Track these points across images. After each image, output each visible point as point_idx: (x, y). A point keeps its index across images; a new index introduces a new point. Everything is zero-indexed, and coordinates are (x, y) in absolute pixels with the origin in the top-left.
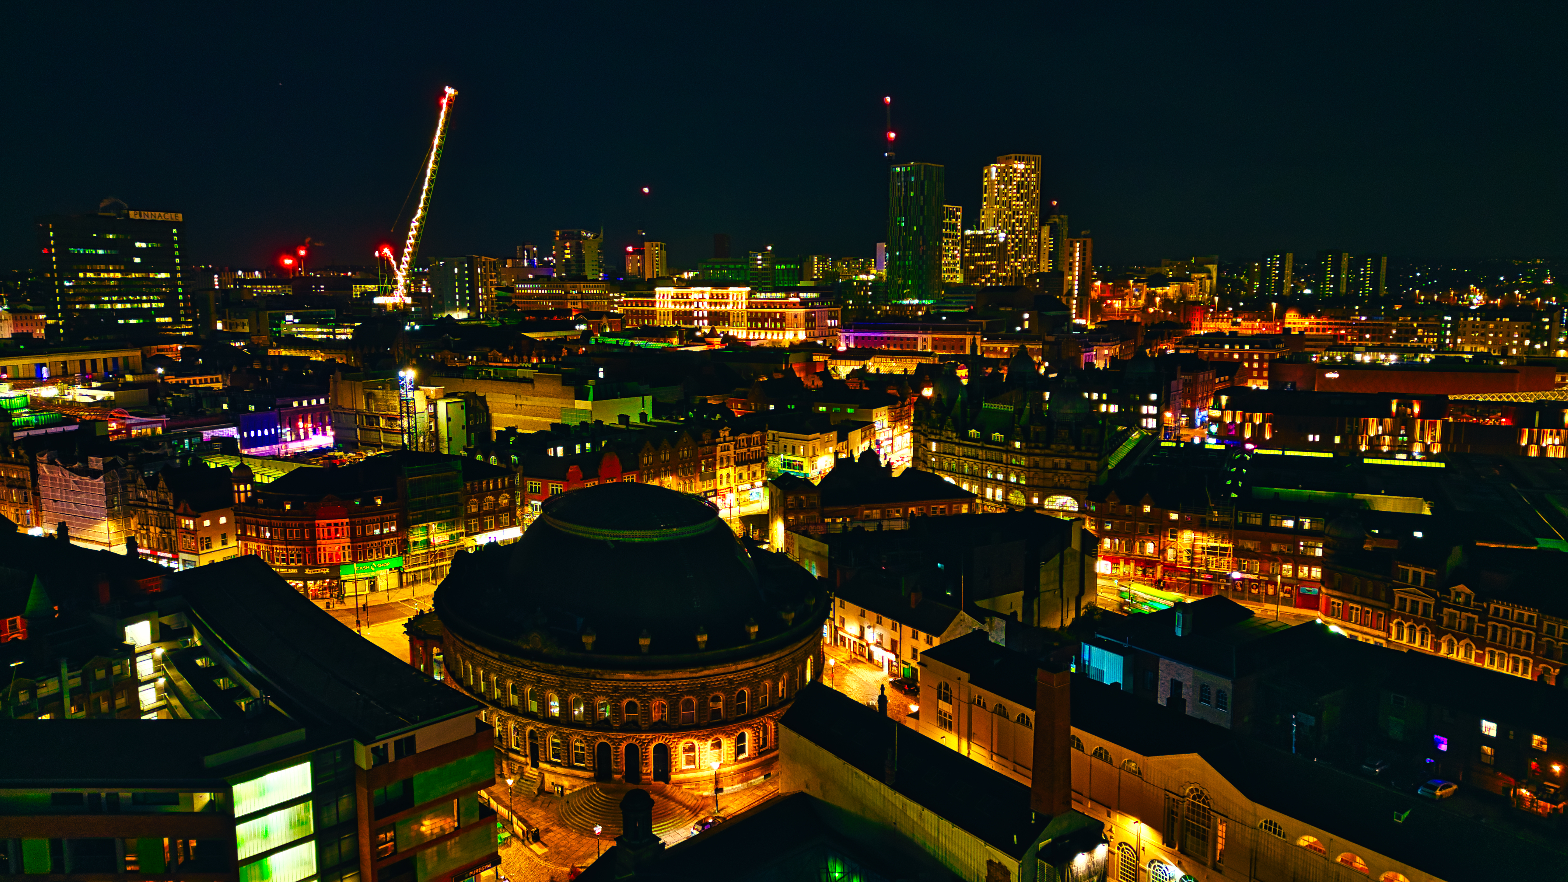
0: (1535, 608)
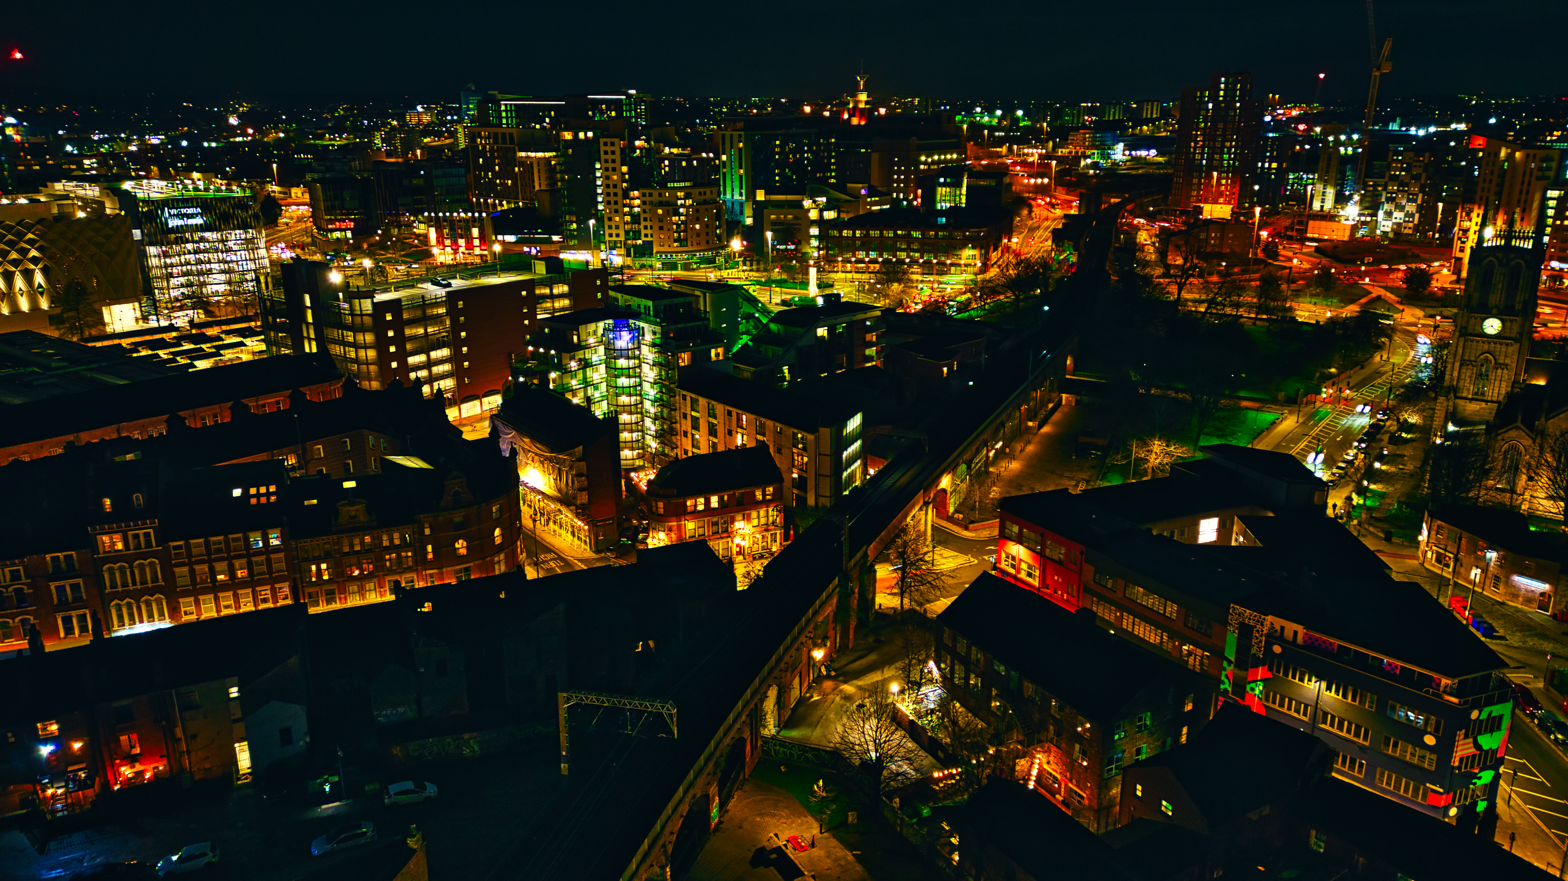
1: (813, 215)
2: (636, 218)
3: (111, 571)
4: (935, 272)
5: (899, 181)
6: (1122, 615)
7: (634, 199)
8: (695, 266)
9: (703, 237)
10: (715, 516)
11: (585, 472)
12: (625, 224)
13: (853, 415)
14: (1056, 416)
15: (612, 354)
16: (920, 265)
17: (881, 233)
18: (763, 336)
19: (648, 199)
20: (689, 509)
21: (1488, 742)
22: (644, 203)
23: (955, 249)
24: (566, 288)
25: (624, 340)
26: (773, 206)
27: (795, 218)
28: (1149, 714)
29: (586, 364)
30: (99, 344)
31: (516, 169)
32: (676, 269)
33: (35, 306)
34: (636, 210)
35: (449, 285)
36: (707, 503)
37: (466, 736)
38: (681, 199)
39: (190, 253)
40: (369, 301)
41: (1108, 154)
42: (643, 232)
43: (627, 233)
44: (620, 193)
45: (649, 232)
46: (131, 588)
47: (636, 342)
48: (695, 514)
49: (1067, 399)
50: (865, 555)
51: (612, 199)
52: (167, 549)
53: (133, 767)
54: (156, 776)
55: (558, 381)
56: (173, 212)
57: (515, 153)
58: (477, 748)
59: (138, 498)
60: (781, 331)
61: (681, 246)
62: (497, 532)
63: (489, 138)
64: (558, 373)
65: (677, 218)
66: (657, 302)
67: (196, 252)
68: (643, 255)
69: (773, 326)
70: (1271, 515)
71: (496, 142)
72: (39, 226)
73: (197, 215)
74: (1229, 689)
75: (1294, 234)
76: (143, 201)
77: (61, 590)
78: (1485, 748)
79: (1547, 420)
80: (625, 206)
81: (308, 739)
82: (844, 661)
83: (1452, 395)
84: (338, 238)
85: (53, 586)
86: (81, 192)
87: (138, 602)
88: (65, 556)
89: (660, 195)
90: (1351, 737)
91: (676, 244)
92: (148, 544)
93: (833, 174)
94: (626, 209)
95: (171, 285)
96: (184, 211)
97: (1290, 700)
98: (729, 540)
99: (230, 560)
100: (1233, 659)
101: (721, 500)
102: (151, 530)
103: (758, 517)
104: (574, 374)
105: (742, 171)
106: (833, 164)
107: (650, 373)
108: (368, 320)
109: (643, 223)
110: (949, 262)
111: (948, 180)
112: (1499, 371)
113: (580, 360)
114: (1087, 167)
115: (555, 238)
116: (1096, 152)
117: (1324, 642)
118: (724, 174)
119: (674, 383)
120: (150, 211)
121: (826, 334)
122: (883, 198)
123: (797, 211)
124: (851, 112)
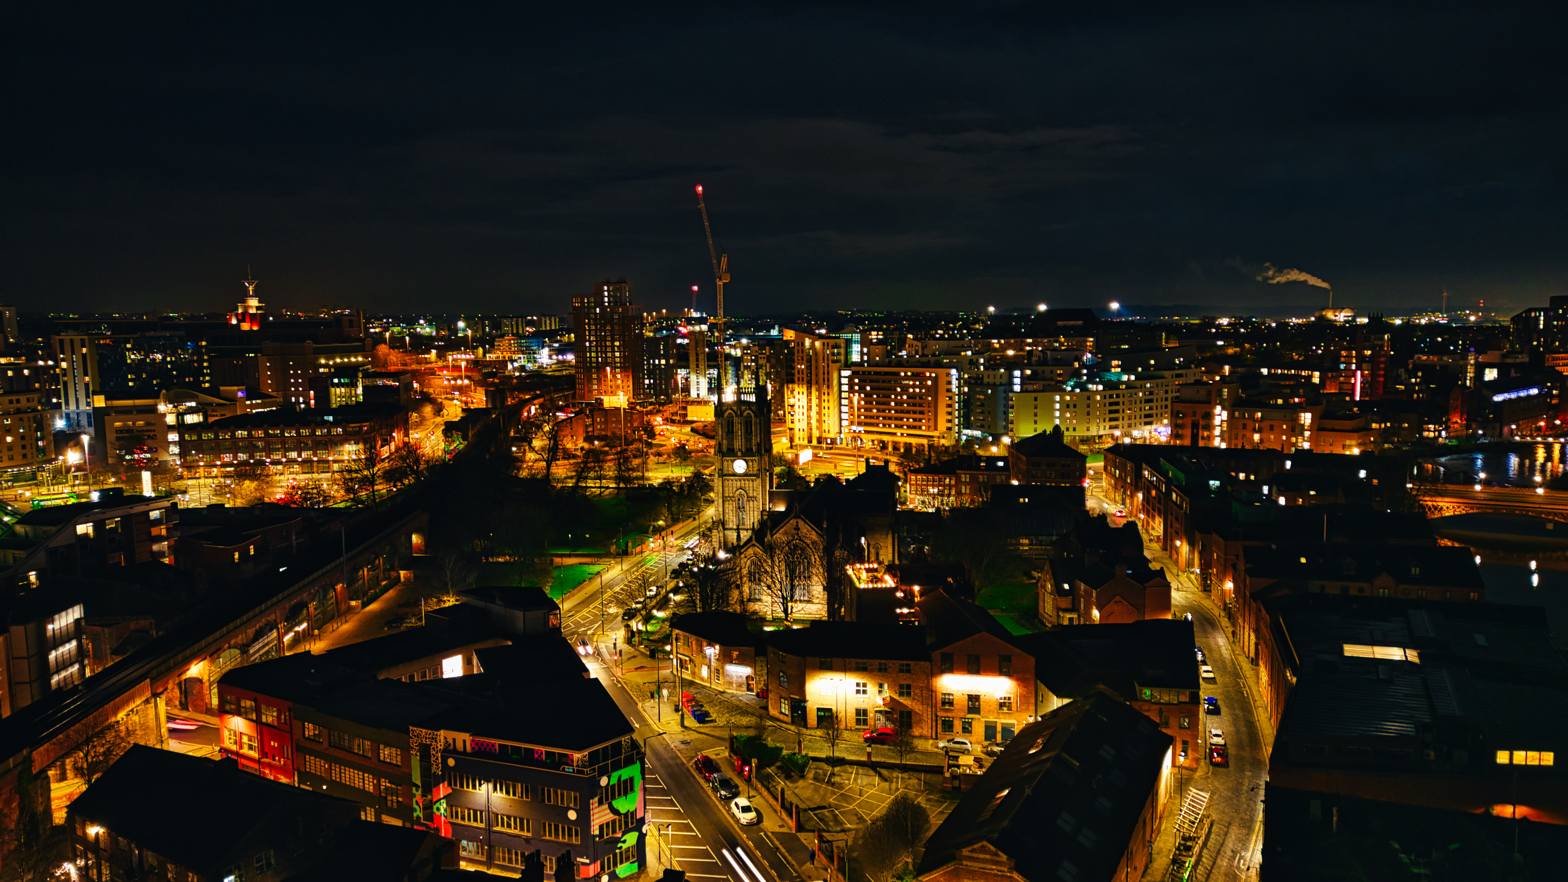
1: (171, 420)
5: (296, 385)
6: (330, 766)
13: (64, 608)
14: (390, 594)
17: (250, 434)
21: (623, 805)
23: (336, 445)
26: (116, 413)
27: (148, 424)
41: (534, 358)
49: (406, 576)
50: (29, 760)
60: (30, 532)
69: (19, 529)
70: (510, 643)
74: (421, 815)
75: (677, 418)
78: (623, 811)
79: (772, 536)
83: (721, 527)
90: (517, 832)
93: (207, 378)
97: (469, 809)
100: (419, 783)
105: (87, 379)
106: (207, 368)
110: (330, 458)
111: (342, 381)
112: (751, 503)
117: (488, 744)
118: (65, 383)
121: (90, 531)
122: (267, 400)
123: (150, 417)
124: (240, 318)
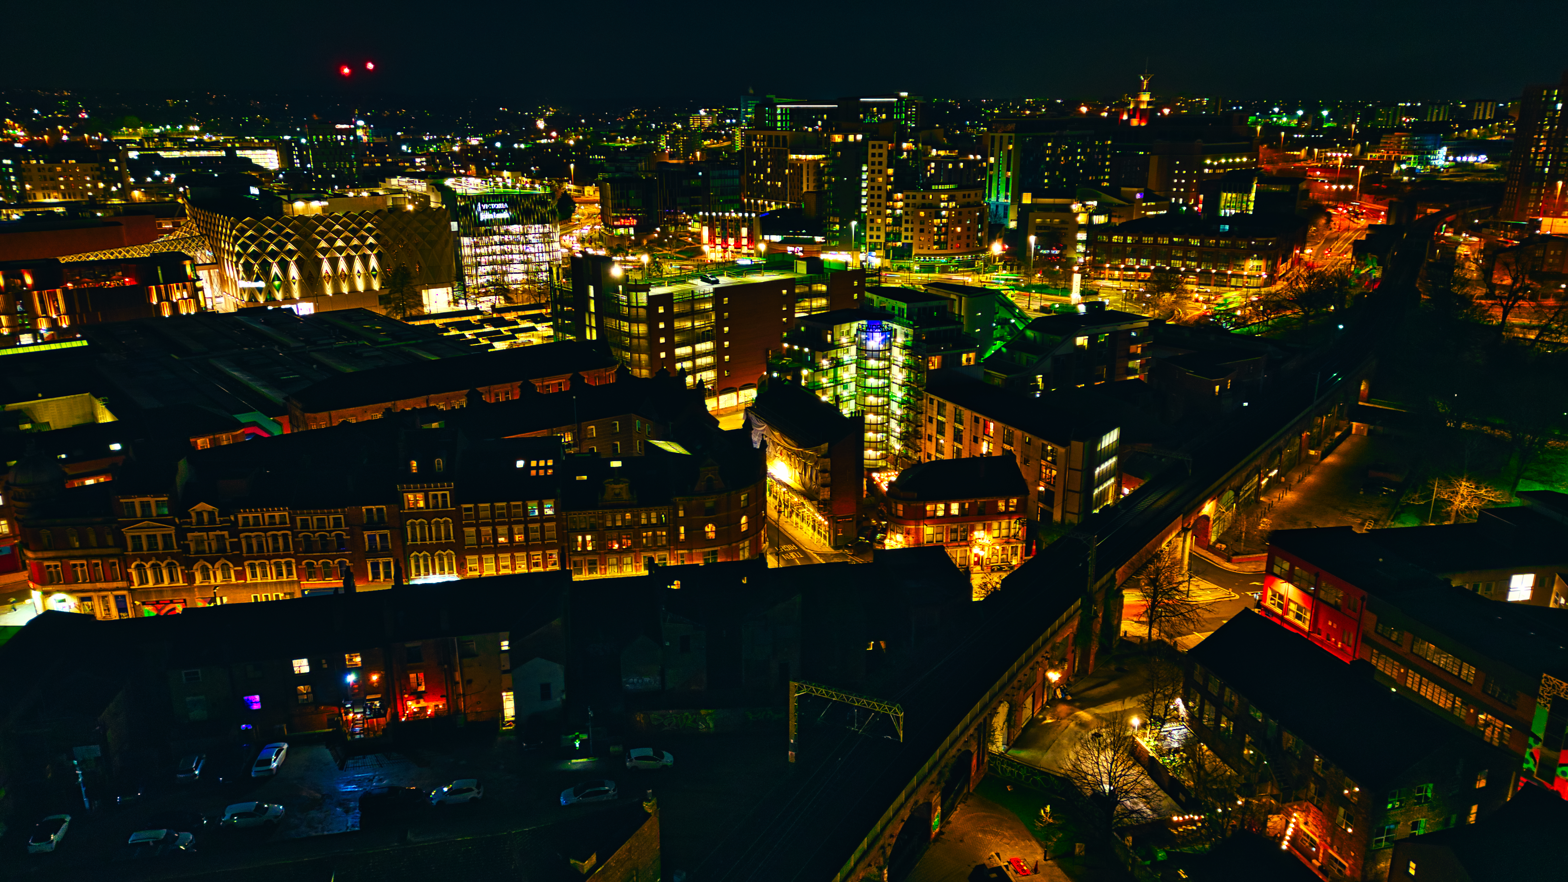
0: (284, 507)
1: (1082, 219)
2: (897, 221)
3: (413, 526)
4: (1213, 283)
5: (1179, 185)
6: (1406, 672)
7: (897, 201)
8: (953, 270)
9: (964, 240)
10: (954, 523)
11: (829, 468)
12: (886, 226)
13: (1109, 430)
14: (1344, 446)
15: (863, 353)
16: (1197, 275)
17: (1155, 240)
18: (1017, 343)
19: (911, 201)
20: (928, 514)
22: (907, 205)
23: (1238, 259)
24: (824, 288)
25: (875, 342)
26: (1039, 210)
27: (1062, 222)
28: (1431, 785)
29: (837, 363)
30: (417, 323)
31: (787, 171)
32: (934, 272)
33: (369, 289)
34: (898, 212)
35: (717, 282)
36: (947, 509)
37: (703, 712)
38: (944, 201)
39: (496, 244)
40: (645, 294)
41: (1428, 159)
42: (904, 234)
43: (887, 235)
44: (884, 195)
45: (909, 234)
46: (428, 542)
47: (887, 344)
48: (934, 519)
49: (1357, 427)
50: (1113, 578)
51: (876, 201)
52: (459, 510)
53: (418, 703)
54: (437, 712)
55: (810, 380)
56: (485, 206)
57: (787, 155)
58: (711, 725)
59: (439, 463)
60: (1038, 339)
61: (940, 249)
62: (744, 519)
63: (764, 140)
64: (810, 371)
65: (939, 220)
66: (911, 305)
67: (501, 244)
68: (901, 257)
69: (1029, 333)
71: (770, 145)
72: (376, 217)
73: (504, 209)
74: (1535, 770)
76: (461, 196)
77: (372, 538)
80: (888, 208)
81: (564, 697)
82: (1081, 686)
84: (622, 235)
85: (366, 534)
86: (411, 187)
87: (432, 556)
88: (377, 509)
89: (924, 197)
91: (935, 247)
92: (445, 504)
93: (1107, 177)
94: (889, 211)
95: (479, 273)
96: (493, 206)
98: (968, 549)
99: (510, 524)
100: (1541, 735)
101: (961, 508)
102: (447, 492)
103: (1000, 529)
104: (824, 372)
105: (1009, 174)
106: (1108, 167)
107: (899, 375)
108: (642, 312)
109: (904, 226)
110: (1229, 272)
113: (832, 359)
114: (1401, 172)
115: (818, 239)
116: (1413, 156)
118: (991, 177)
119: (922, 386)
120: (466, 205)
121: (1086, 344)
122: (1160, 203)
123: (1064, 215)
124: (1131, 113)
